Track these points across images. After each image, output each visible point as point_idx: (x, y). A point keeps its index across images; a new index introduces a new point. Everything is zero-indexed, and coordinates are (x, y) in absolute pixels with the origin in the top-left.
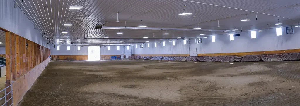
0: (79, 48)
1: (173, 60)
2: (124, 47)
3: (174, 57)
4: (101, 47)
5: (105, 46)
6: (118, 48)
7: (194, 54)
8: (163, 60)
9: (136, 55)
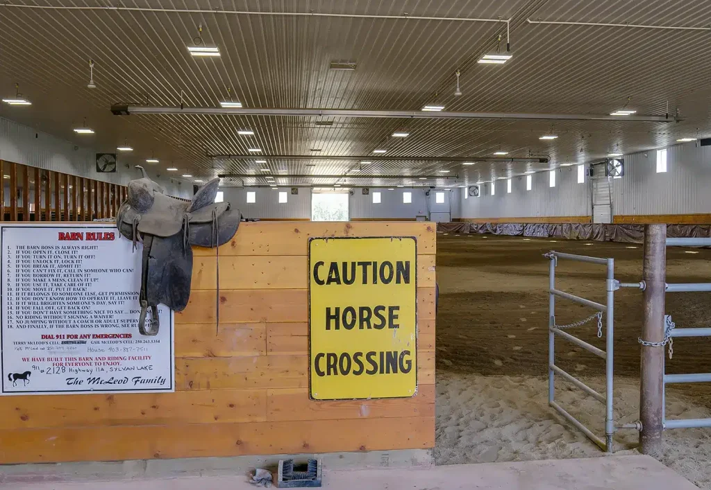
0: (283, 197)
1: (546, 235)
2: (427, 194)
3: (550, 225)
4: (351, 193)
5: (366, 190)
6: (407, 198)
7: (602, 216)
8: (522, 235)
9: (463, 220)
